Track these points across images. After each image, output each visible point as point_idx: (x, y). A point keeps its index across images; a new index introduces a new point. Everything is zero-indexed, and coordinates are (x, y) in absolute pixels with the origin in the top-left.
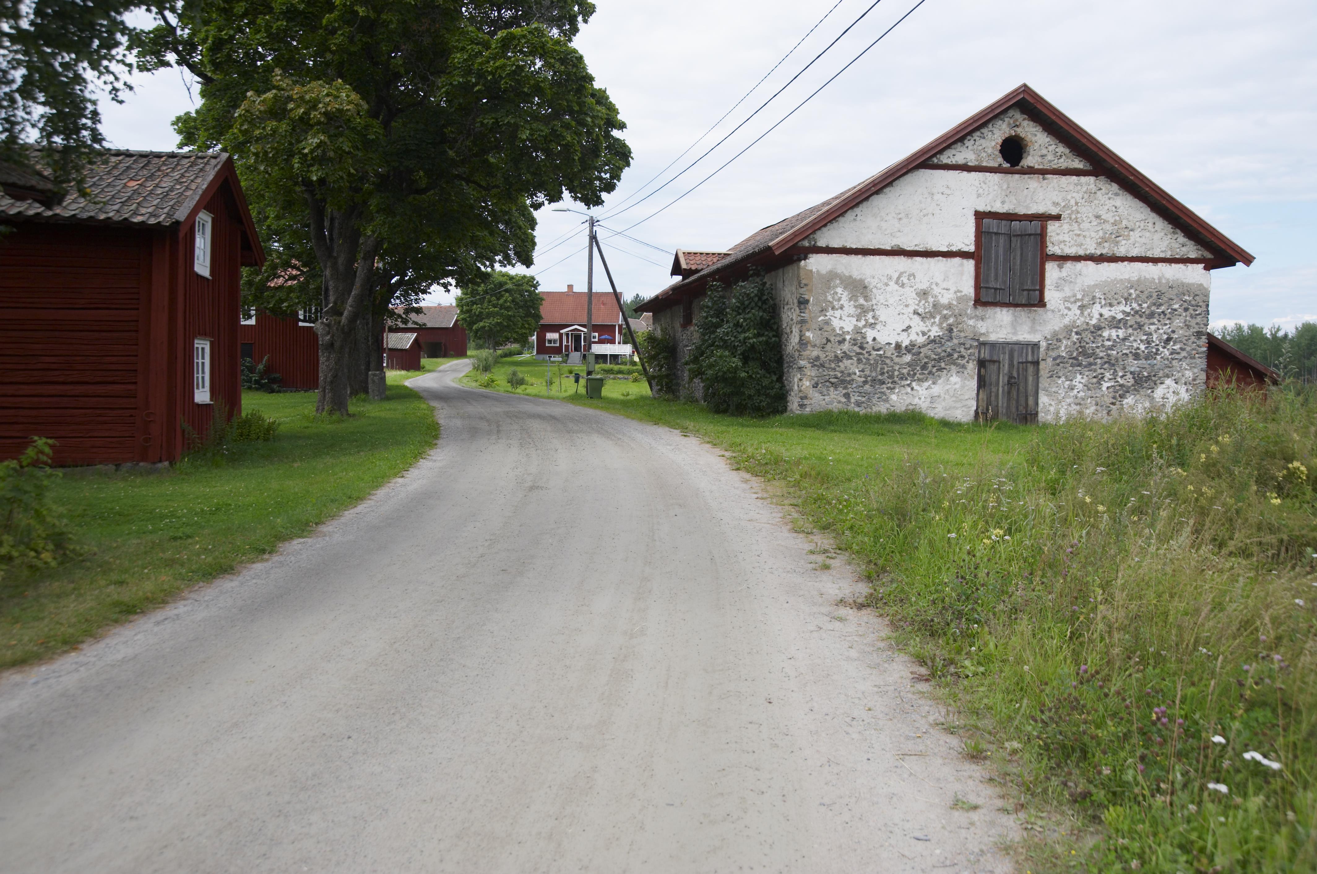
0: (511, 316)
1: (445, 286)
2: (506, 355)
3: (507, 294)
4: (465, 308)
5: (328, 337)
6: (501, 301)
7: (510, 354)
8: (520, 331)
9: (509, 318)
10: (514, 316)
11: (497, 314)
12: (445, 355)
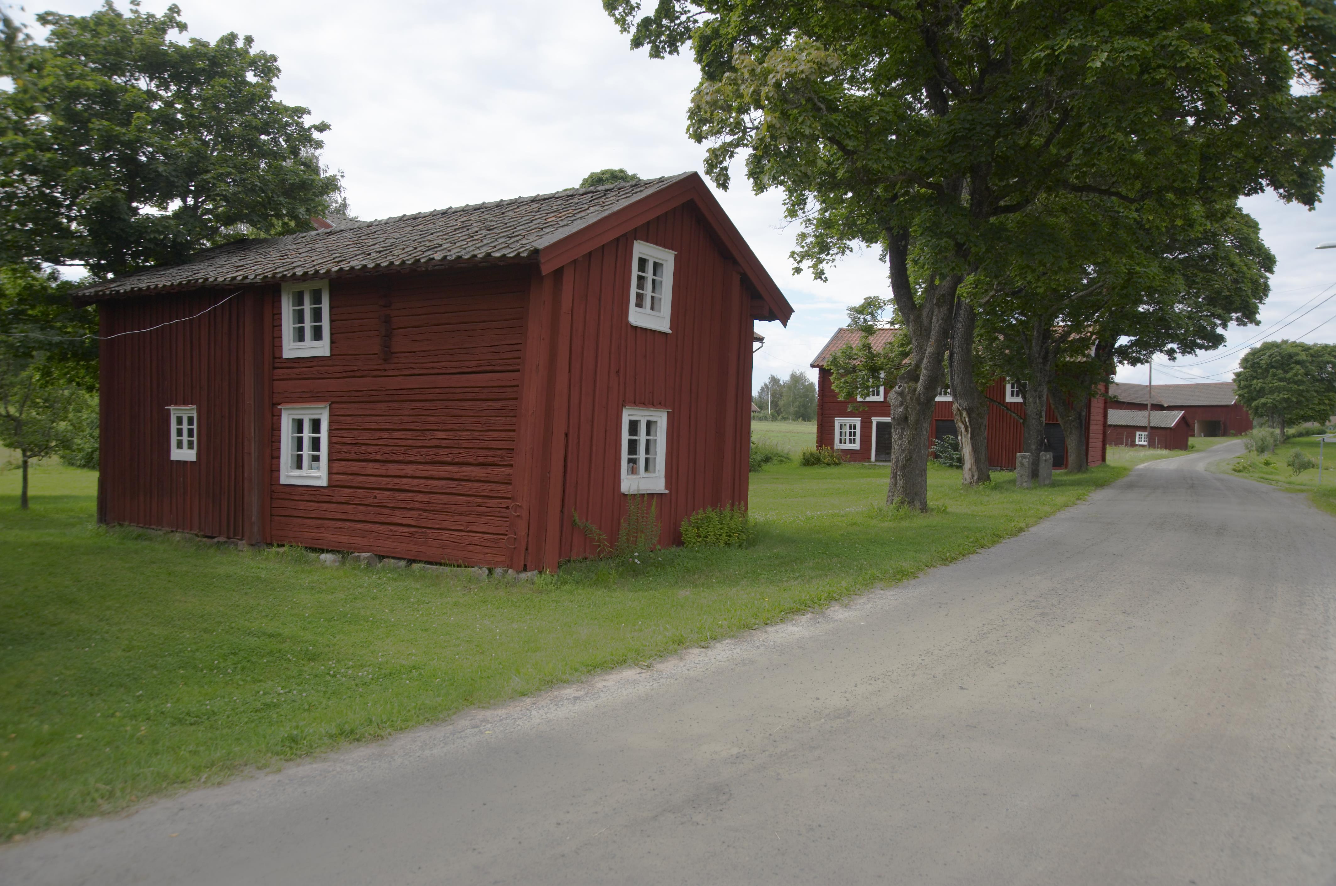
0: (1303, 391)
1: (1171, 353)
2: (1301, 435)
3: (1298, 367)
4: (1242, 383)
5: (901, 409)
6: (1290, 375)
7: (1308, 433)
8: (1317, 408)
9: (1300, 393)
10: (1308, 391)
11: (1284, 389)
12: (1225, 434)
